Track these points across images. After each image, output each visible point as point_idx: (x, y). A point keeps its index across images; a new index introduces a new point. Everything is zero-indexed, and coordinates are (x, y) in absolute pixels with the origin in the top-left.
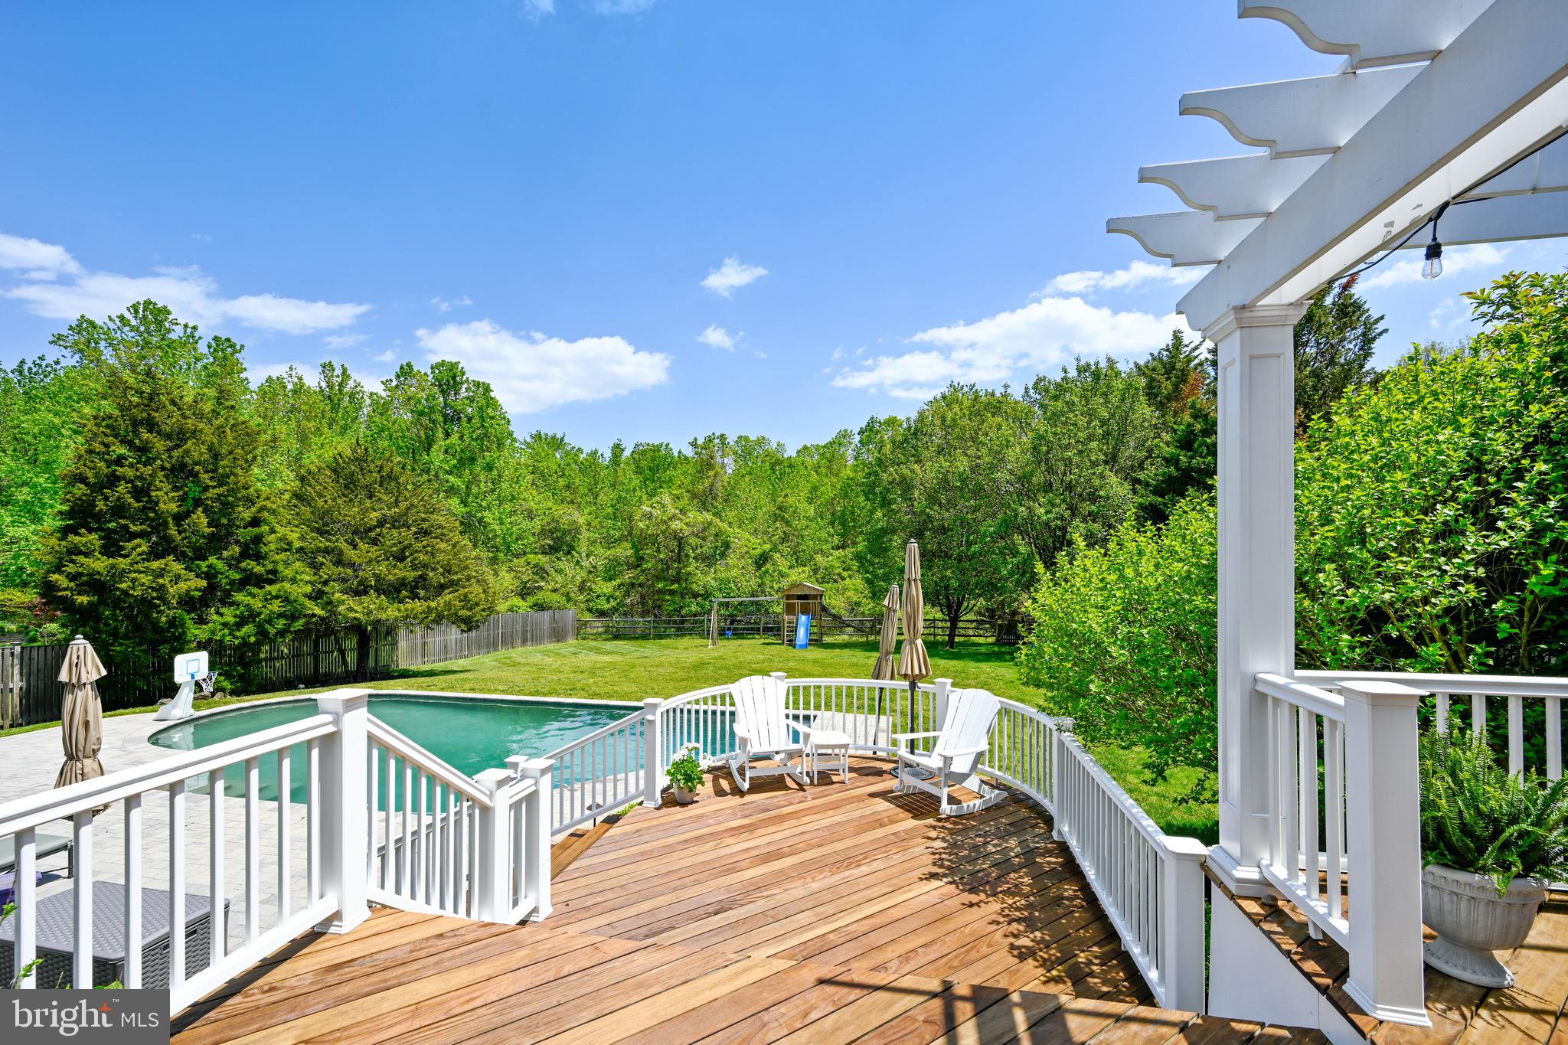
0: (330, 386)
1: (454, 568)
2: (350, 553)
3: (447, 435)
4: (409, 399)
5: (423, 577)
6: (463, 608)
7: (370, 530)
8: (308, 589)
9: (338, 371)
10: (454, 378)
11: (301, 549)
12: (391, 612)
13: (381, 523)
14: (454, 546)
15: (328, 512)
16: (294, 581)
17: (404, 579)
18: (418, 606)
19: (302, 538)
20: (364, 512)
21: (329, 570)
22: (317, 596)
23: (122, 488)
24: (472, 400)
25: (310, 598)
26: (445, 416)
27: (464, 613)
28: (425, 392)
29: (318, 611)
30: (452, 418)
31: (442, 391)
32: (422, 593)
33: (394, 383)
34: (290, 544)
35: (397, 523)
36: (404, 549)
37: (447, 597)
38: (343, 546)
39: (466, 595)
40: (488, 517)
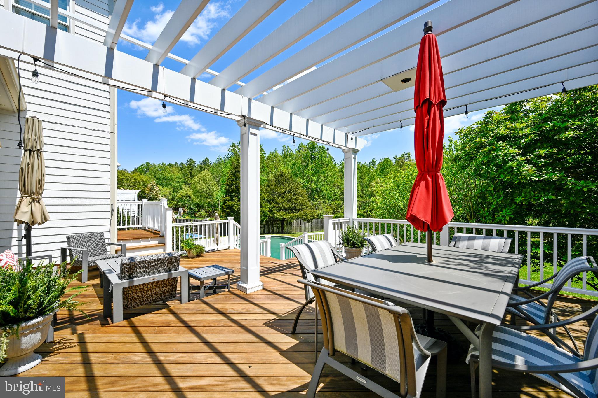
0: (285, 152)
1: (303, 204)
2: (278, 201)
3: (312, 164)
4: (302, 154)
5: (295, 207)
6: (304, 215)
7: (283, 194)
8: (268, 209)
9: (287, 148)
10: (314, 146)
11: (267, 200)
12: (287, 216)
13: (285, 192)
14: (303, 198)
15: (273, 189)
16: (265, 207)
17: (290, 207)
18: (293, 214)
19: (268, 196)
20: (281, 189)
21: (273, 204)
22: (270, 211)
23: (234, 186)
24: (318, 152)
25: (268, 211)
26: (311, 158)
27: (305, 217)
28: (306, 151)
29: (270, 215)
30: (313, 159)
31: (310, 151)
32: (295, 211)
33: (298, 150)
34: (264, 198)
35: (289, 192)
36: (290, 199)
37: (300, 212)
38: (276, 198)
39: (305, 212)
40: (323, 189)
